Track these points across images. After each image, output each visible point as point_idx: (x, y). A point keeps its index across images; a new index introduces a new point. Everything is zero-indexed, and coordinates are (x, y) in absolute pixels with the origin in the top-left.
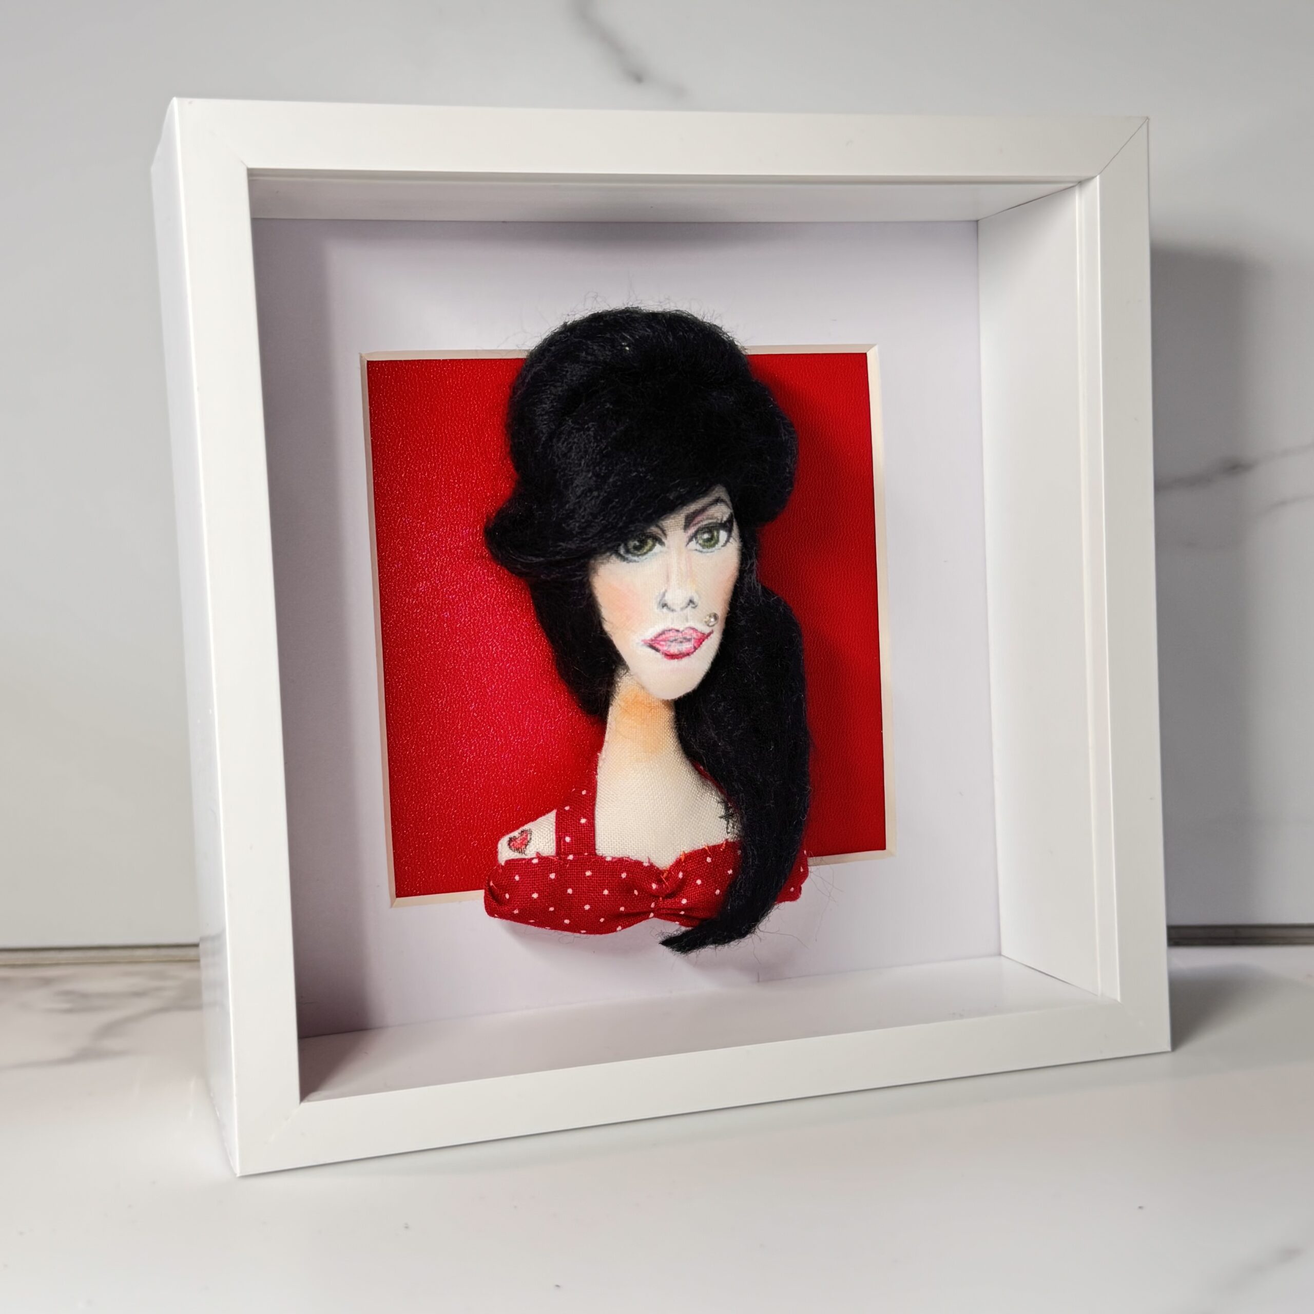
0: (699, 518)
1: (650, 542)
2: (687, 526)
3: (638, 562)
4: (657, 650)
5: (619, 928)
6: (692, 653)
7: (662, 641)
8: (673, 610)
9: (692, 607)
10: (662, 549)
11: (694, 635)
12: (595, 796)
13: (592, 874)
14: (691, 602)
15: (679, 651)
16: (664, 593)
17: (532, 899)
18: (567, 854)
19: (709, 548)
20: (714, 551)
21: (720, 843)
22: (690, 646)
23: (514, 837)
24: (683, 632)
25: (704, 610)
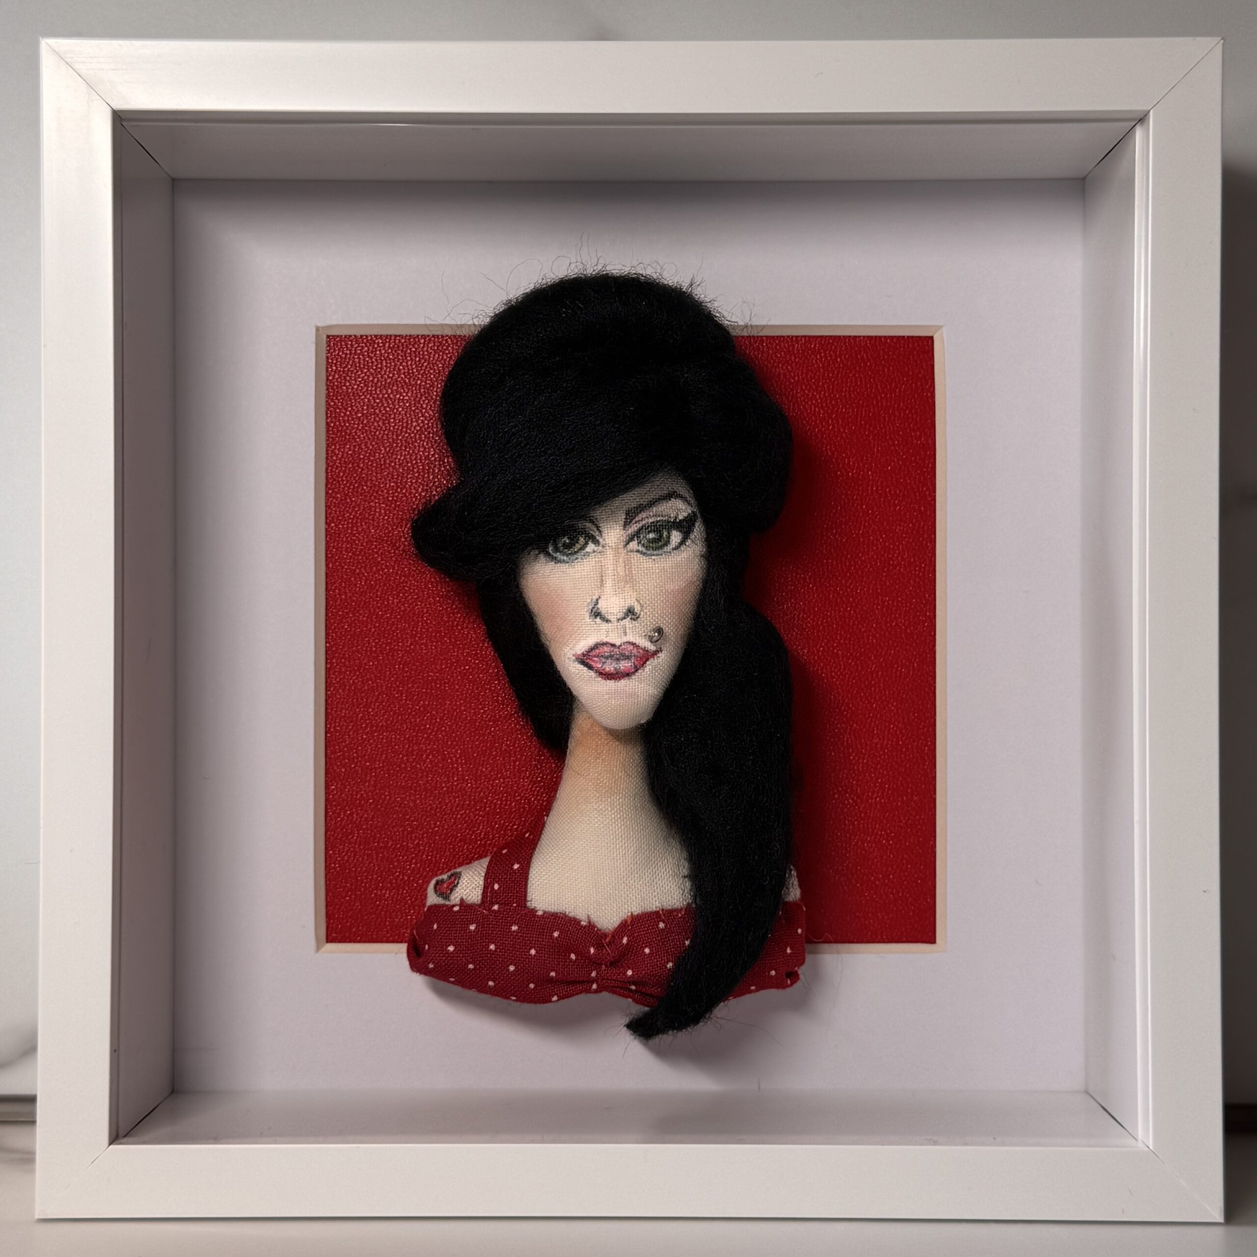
0: (643, 515)
1: (582, 540)
2: (626, 525)
3: (568, 562)
4: (590, 667)
5: (555, 998)
6: (634, 673)
7: (595, 656)
8: (608, 621)
9: (631, 619)
10: (596, 548)
11: (635, 651)
12: (539, 839)
13: (519, 929)
14: (630, 612)
15: (616, 669)
16: (597, 600)
17: (448, 952)
18: (493, 904)
19: (656, 550)
20: (662, 555)
21: (679, 907)
22: (630, 664)
23: (443, 879)
24: (621, 648)
25: (648, 623)
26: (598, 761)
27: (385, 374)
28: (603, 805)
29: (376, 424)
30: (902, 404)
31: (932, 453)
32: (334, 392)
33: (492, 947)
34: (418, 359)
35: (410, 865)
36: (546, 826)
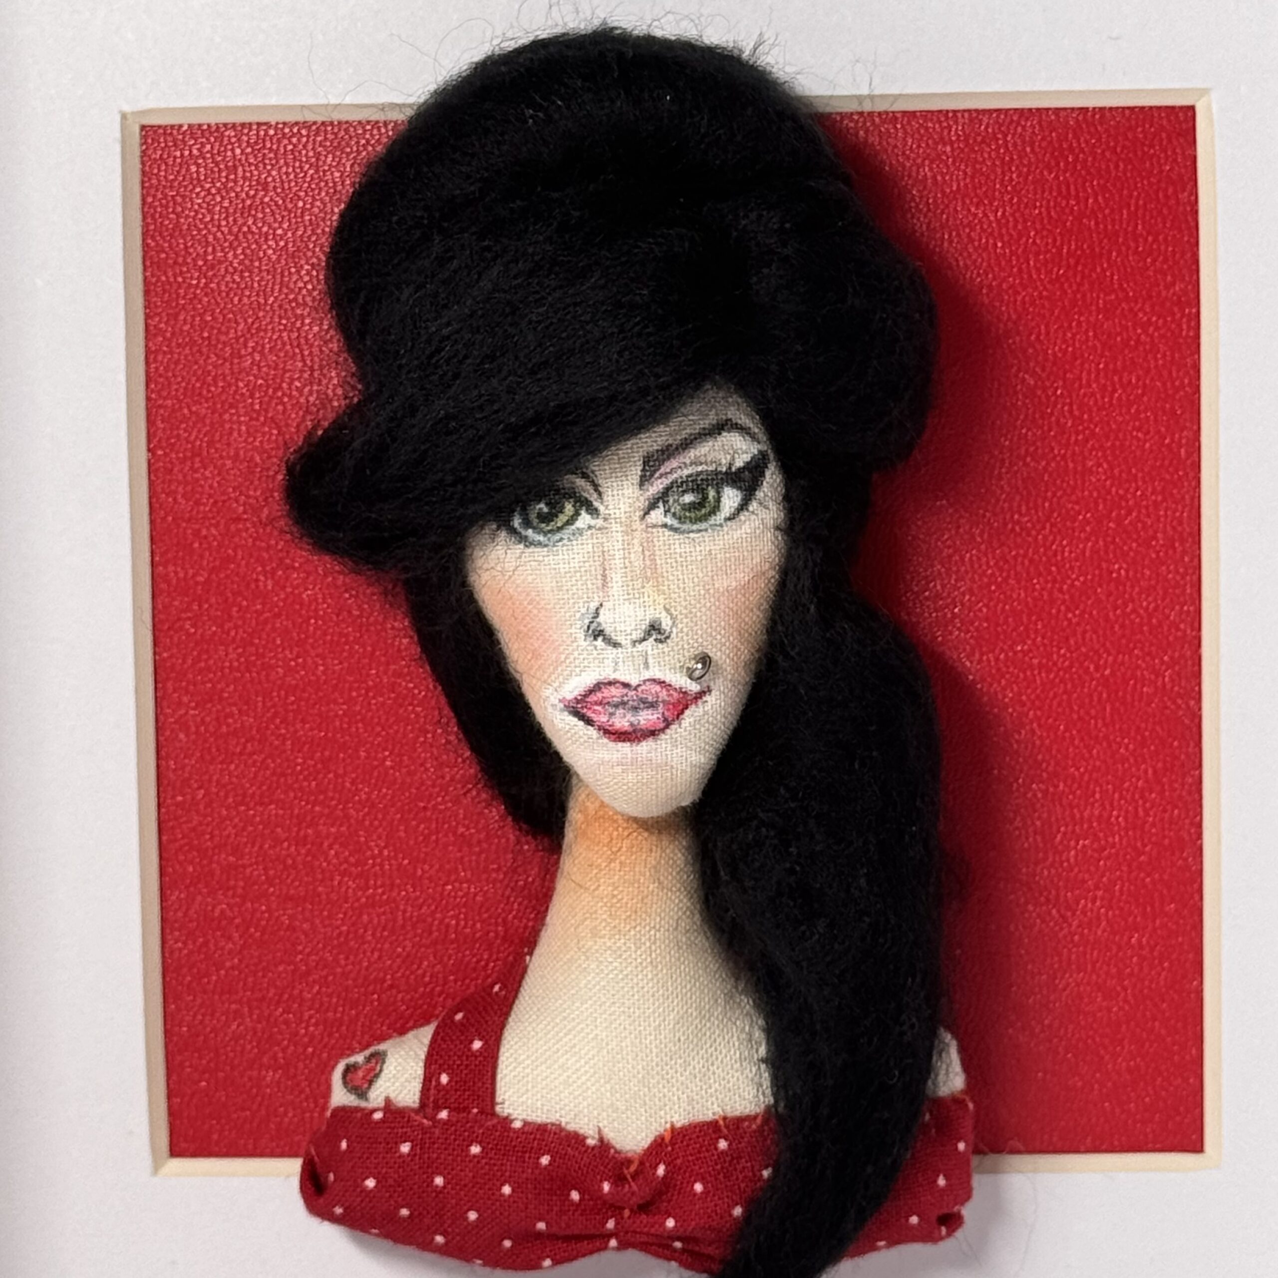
0: (674, 463)
1: (569, 508)
2: (644, 480)
3: (546, 546)
4: (589, 722)
5: (547, 1263)
6: (663, 730)
7: (596, 703)
8: (616, 645)
9: (656, 640)
10: (593, 522)
11: (663, 695)
12: (516, 997)
13: (482, 1152)
14: (654, 629)
15: (632, 725)
16: (597, 609)
17: (364, 1190)
18: (438, 1108)
19: (695, 523)
20: (706, 530)
21: (753, 1113)
22: (655, 716)
23: (356, 1063)
24: (640, 689)
25: (686, 646)
26: (613, 865)
27: (242, 190)
28: (622, 941)
29: (228, 278)
30: (1140, 227)
31: (1194, 310)
32: (155, 224)
33: (439, 1181)
34: (297, 164)
35: (306, 1028)
36: (529, 972)
